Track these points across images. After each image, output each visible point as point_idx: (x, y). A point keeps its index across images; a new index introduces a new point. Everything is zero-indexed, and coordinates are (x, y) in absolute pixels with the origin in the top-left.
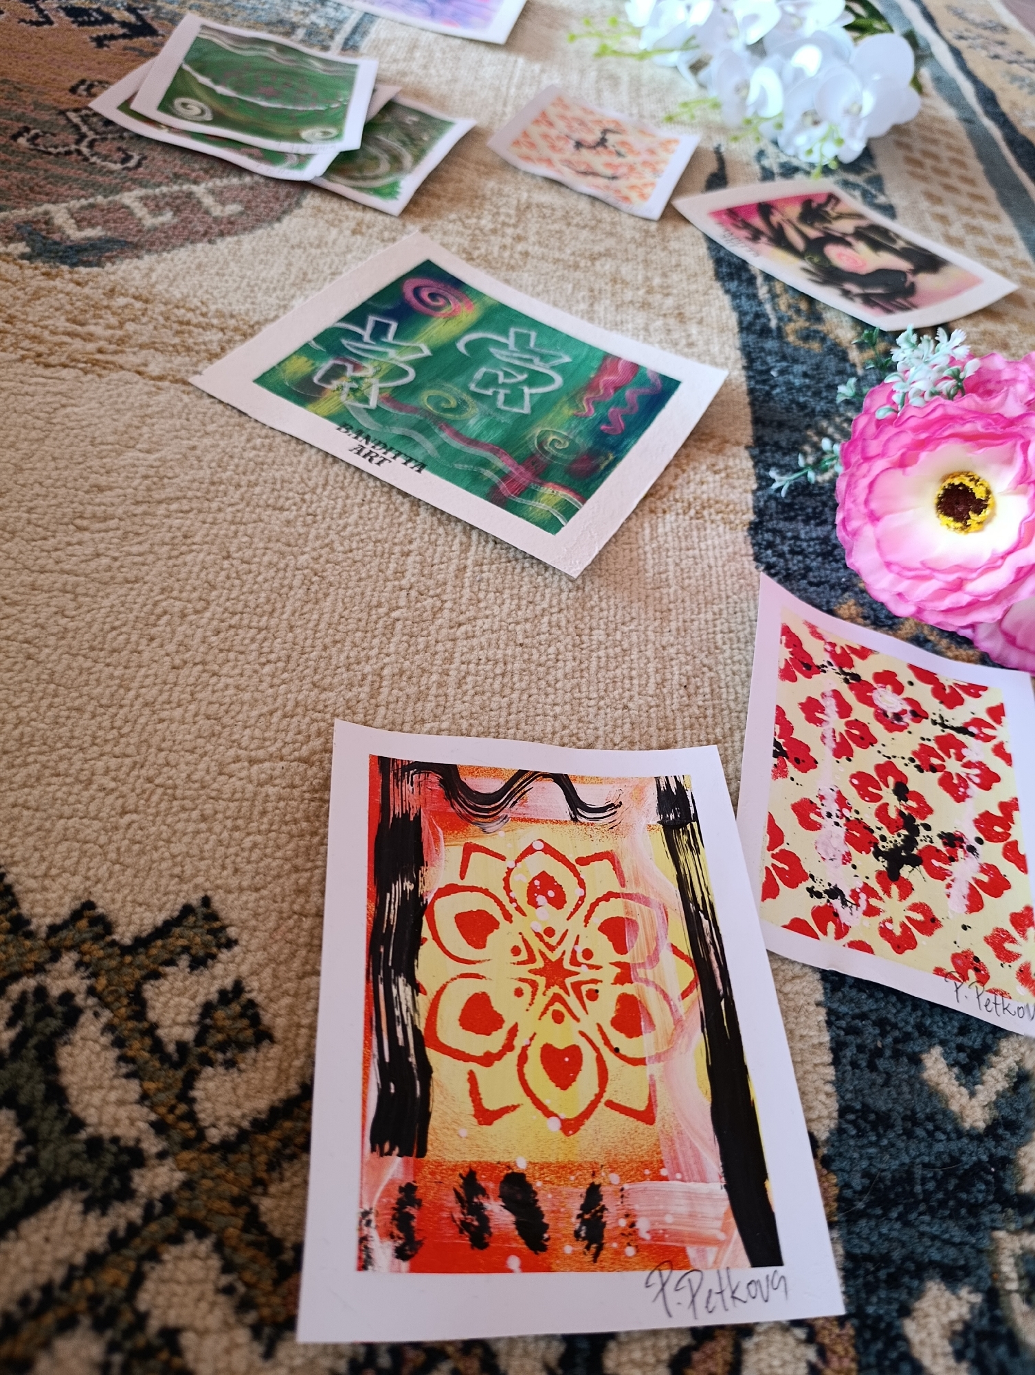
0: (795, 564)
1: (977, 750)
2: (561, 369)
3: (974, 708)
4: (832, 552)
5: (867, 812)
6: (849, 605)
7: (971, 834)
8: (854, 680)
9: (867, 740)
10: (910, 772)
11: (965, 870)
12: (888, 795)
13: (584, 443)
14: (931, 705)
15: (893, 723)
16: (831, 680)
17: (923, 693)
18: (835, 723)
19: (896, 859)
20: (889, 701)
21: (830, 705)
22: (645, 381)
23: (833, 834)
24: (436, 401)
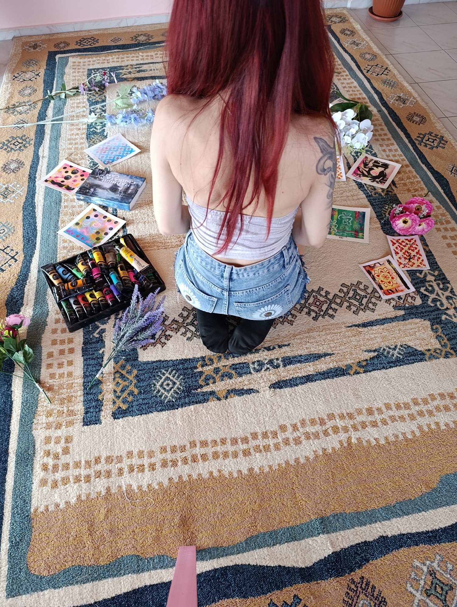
0: (388, 231)
1: (414, 246)
2: (351, 216)
3: (413, 241)
4: (392, 228)
5: (405, 256)
6: (396, 234)
7: (416, 254)
8: (399, 243)
9: (403, 249)
10: (408, 250)
11: (416, 258)
12: (407, 254)
13: (360, 226)
14: (408, 243)
15: (405, 246)
16: (397, 244)
17: (407, 242)
18: (399, 248)
19: (409, 259)
20: (404, 244)
21: (398, 247)
22: (361, 214)
23: (403, 259)
24: (342, 227)
